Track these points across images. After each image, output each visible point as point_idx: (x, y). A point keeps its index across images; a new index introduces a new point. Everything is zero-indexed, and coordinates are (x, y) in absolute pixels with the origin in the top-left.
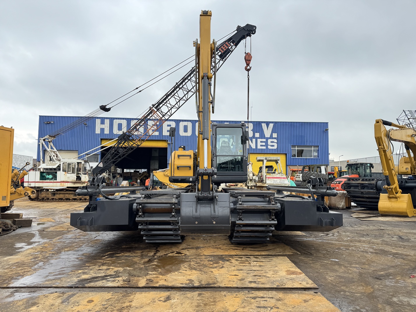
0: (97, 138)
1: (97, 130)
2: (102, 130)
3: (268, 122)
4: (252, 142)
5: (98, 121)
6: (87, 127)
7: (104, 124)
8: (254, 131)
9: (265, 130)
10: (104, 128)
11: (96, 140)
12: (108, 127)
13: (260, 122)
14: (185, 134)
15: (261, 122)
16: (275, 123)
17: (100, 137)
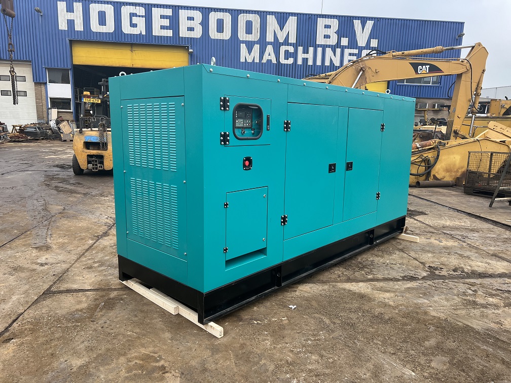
0: (62, 39)
1: (62, 23)
2: (71, 23)
3: (364, 18)
4: (335, 55)
5: (61, 6)
6: (43, 17)
7: (73, 12)
8: (340, 34)
9: (359, 32)
10: (74, 20)
11: (61, 41)
12: (80, 19)
13: (350, 17)
14: (219, 36)
15: (353, 17)
16: (376, 20)
17: (68, 37)
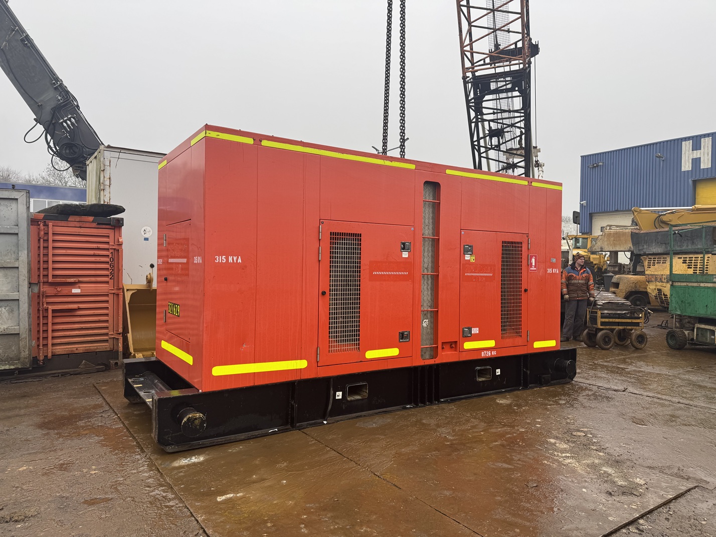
0: (684, 181)
1: (686, 164)
2: (696, 162)
5: (687, 146)
6: (665, 161)
7: (700, 149)
10: (700, 158)
11: (682, 184)
12: (708, 155)
17: (692, 177)
